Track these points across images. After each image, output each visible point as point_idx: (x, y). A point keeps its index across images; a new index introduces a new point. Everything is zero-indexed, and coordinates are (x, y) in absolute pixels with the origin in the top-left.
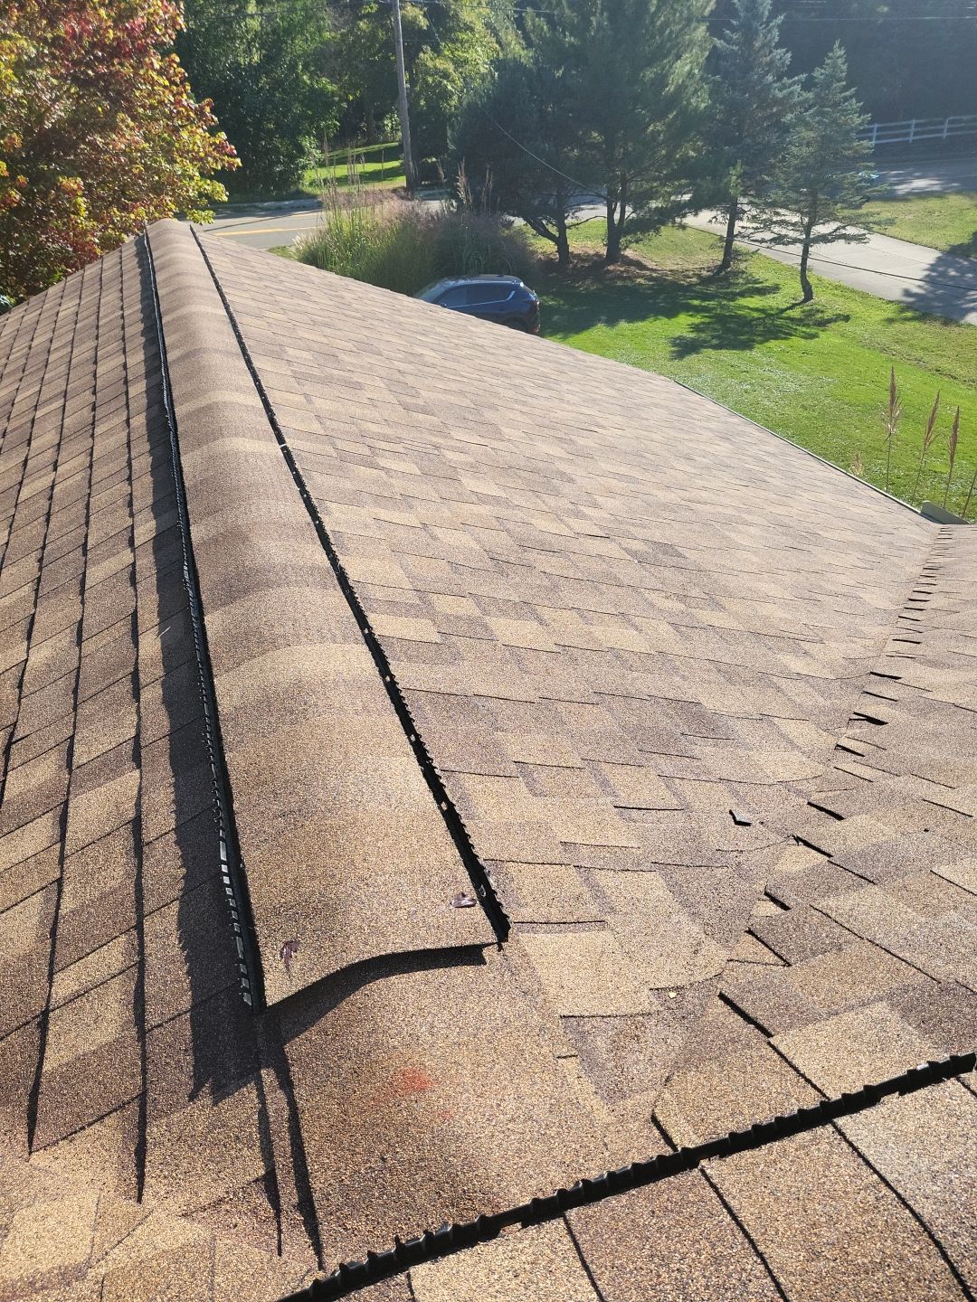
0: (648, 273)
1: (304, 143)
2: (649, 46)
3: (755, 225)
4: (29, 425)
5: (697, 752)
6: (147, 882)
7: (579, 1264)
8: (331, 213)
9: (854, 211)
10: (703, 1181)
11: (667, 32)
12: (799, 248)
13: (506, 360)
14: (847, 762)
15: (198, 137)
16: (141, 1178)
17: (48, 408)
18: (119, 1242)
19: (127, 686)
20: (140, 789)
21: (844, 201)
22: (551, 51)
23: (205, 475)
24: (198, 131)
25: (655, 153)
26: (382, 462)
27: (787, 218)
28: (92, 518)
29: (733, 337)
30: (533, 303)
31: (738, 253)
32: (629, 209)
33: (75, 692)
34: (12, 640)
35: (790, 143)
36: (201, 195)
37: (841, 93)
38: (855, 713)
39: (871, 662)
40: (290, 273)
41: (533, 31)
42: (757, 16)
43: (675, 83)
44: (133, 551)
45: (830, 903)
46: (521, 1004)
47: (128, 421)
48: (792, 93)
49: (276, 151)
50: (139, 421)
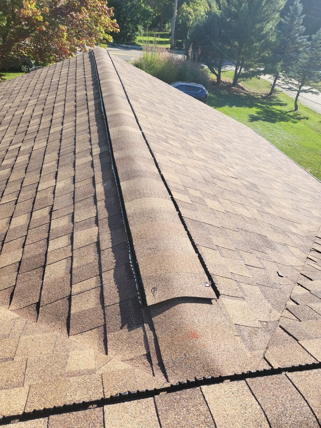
0: (245, 92)
1: (139, 27)
2: (260, 17)
3: (283, 82)
4: (52, 108)
5: (267, 252)
6: (103, 262)
7: (251, 394)
8: (145, 52)
9: (316, 84)
10: (286, 377)
11: (266, 13)
12: (296, 92)
13: (204, 114)
14: (312, 263)
15: (107, 19)
16: (106, 349)
17: (59, 104)
18: (104, 365)
19: (92, 200)
20: (99, 233)
21: (314, 80)
22: (227, 12)
23: (118, 137)
24: (107, 17)
25: (255, 53)
26: (170, 142)
27: (294, 82)
28: (77, 143)
29: (269, 118)
30: (206, 95)
31: (275, 90)
32: (243, 69)
33: (74, 198)
34: (50, 178)
35: (300, 57)
36: (104, 39)
37: (319, 44)
38: (312, 248)
39: (316, 233)
40: (137, 72)
41: (222, 4)
42: (297, 14)
43: (266, 31)
44: (92, 156)
45: (312, 305)
46: (223, 318)
47: (88, 113)
48: (303, 41)
49: (129, 28)
50: (92, 114)
